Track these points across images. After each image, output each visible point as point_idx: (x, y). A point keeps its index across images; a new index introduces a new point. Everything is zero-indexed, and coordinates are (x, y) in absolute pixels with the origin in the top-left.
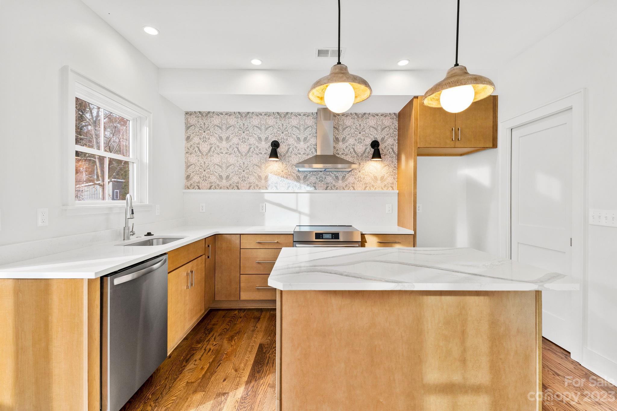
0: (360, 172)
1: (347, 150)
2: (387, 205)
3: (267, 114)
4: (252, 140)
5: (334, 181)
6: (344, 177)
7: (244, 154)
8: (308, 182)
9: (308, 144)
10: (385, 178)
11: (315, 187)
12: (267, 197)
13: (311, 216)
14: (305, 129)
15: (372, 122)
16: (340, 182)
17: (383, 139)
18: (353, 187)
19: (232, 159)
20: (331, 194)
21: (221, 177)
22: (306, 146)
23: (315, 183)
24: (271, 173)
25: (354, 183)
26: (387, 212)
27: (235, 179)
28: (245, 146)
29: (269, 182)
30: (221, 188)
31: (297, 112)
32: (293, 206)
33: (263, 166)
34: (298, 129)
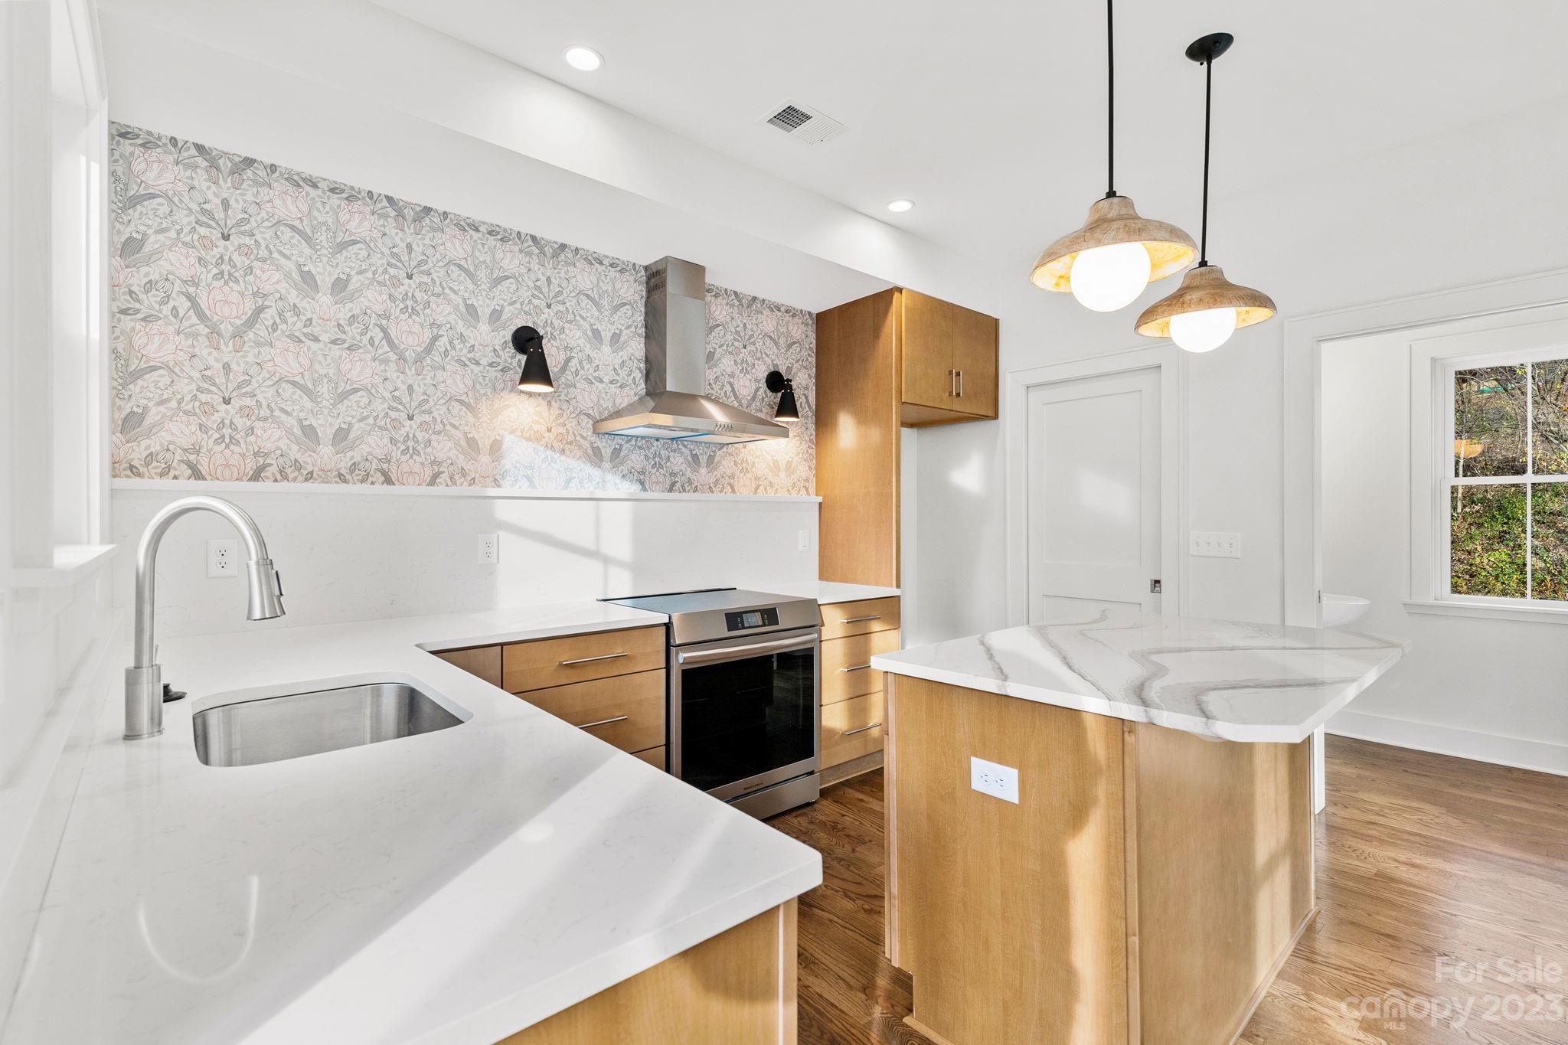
0: (744, 447)
1: (717, 387)
2: (800, 531)
3: (498, 233)
4: (443, 312)
5: (689, 469)
6: (711, 459)
7: (410, 355)
8: (624, 469)
9: (624, 355)
10: (793, 466)
11: (642, 483)
12: (504, 511)
13: (637, 568)
14: (616, 308)
15: (768, 323)
16: (703, 470)
17: (789, 370)
18: (732, 487)
19: (361, 370)
20: (682, 504)
21: (309, 432)
22: (618, 361)
23: (642, 472)
24: (512, 432)
25: (732, 477)
26: (800, 550)
27: (374, 445)
28: (416, 328)
29: (507, 463)
30: (310, 477)
31: (592, 249)
32: (589, 543)
33: (483, 406)
34: (596, 304)
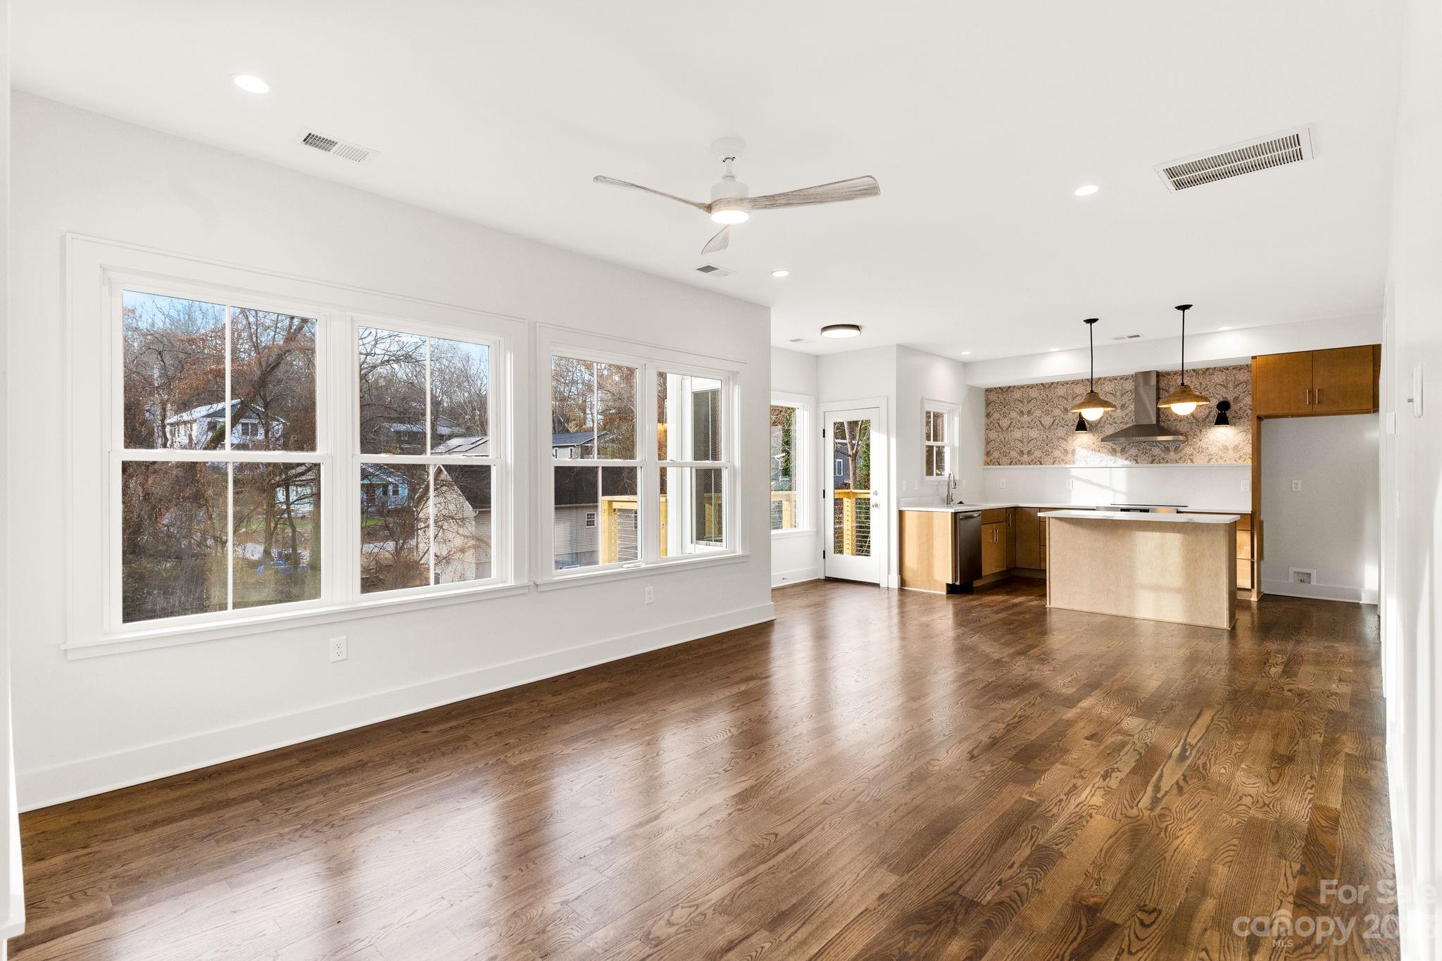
0: (1201, 441)
4: (1057, 412)
5: (1163, 454)
6: (1177, 450)
7: (1047, 427)
8: (1127, 455)
9: (1127, 412)
10: (1240, 447)
11: (1136, 460)
12: (1074, 472)
15: (1219, 378)
16: (1172, 454)
17: (1236, 399)
18: (1192, 460)
19: (1033, 433)
20: (1158, 468)
21: (1022, 452)
23: (1137, 456)
24: (1079, 447)
25: (1192, 455)
27: (1037, 453)
28: (1049, 419)
29: (1077, 456)
30: (1022, 464)
32: (1107, 484)
33: (1069, 439)
34: (1114, 395)
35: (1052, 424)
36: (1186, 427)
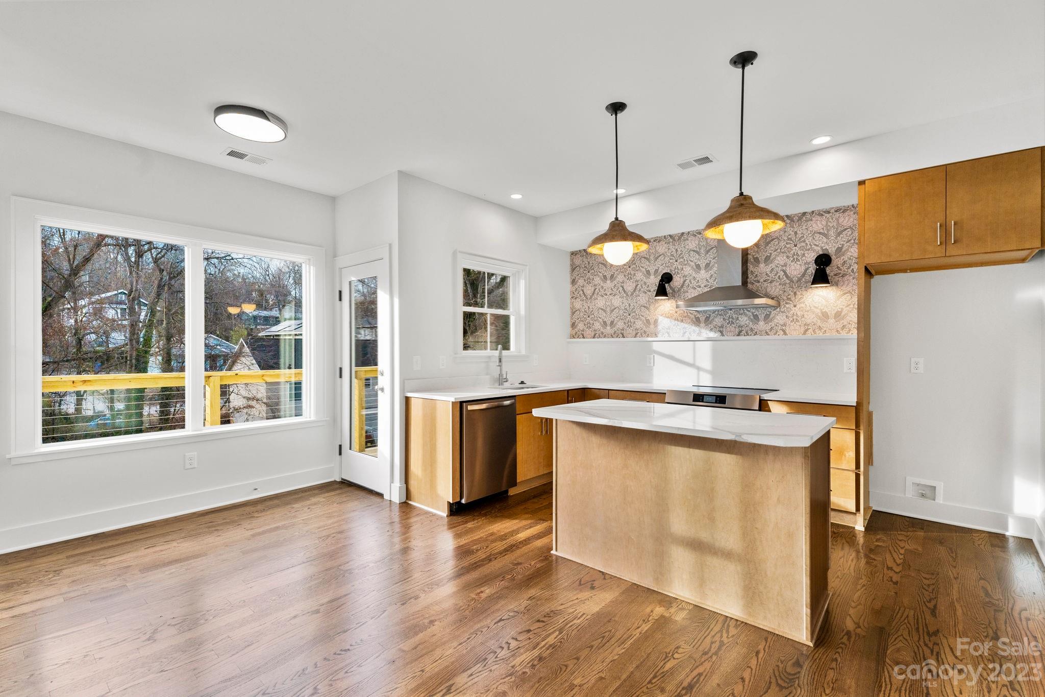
0: (795, 306)
1: (772, 275)
2: (845, 359)
3: (657, 240)
4: (639, 276)
5: (751, 323)
6: (767, 317)
7: (629, 293)
8: (711, 326)
9: (712, 272)
10: (843, 314)
11: (721, 332)
12: (656, 346)
13: (714, 373)
14: (708, 252)
15: (818, 225)
16: (761, 323)
17: (839, 250)
18: (784, 331)
19: (617, 301)
20: (745, 342)
21: (605, 323)
22: (708, 276)
23: (722, 327)
24: (661, 316)
25: (785, 325)
26: (845, 371)
27: (620, 325)
28: (631, 284)
29: (660, 327)
30: (605, 337)
31: (695, 229)
32: (691, 361)
33: (652, 307)
34: (698, 253)
35: (635, 290)
36: (778, 290)
